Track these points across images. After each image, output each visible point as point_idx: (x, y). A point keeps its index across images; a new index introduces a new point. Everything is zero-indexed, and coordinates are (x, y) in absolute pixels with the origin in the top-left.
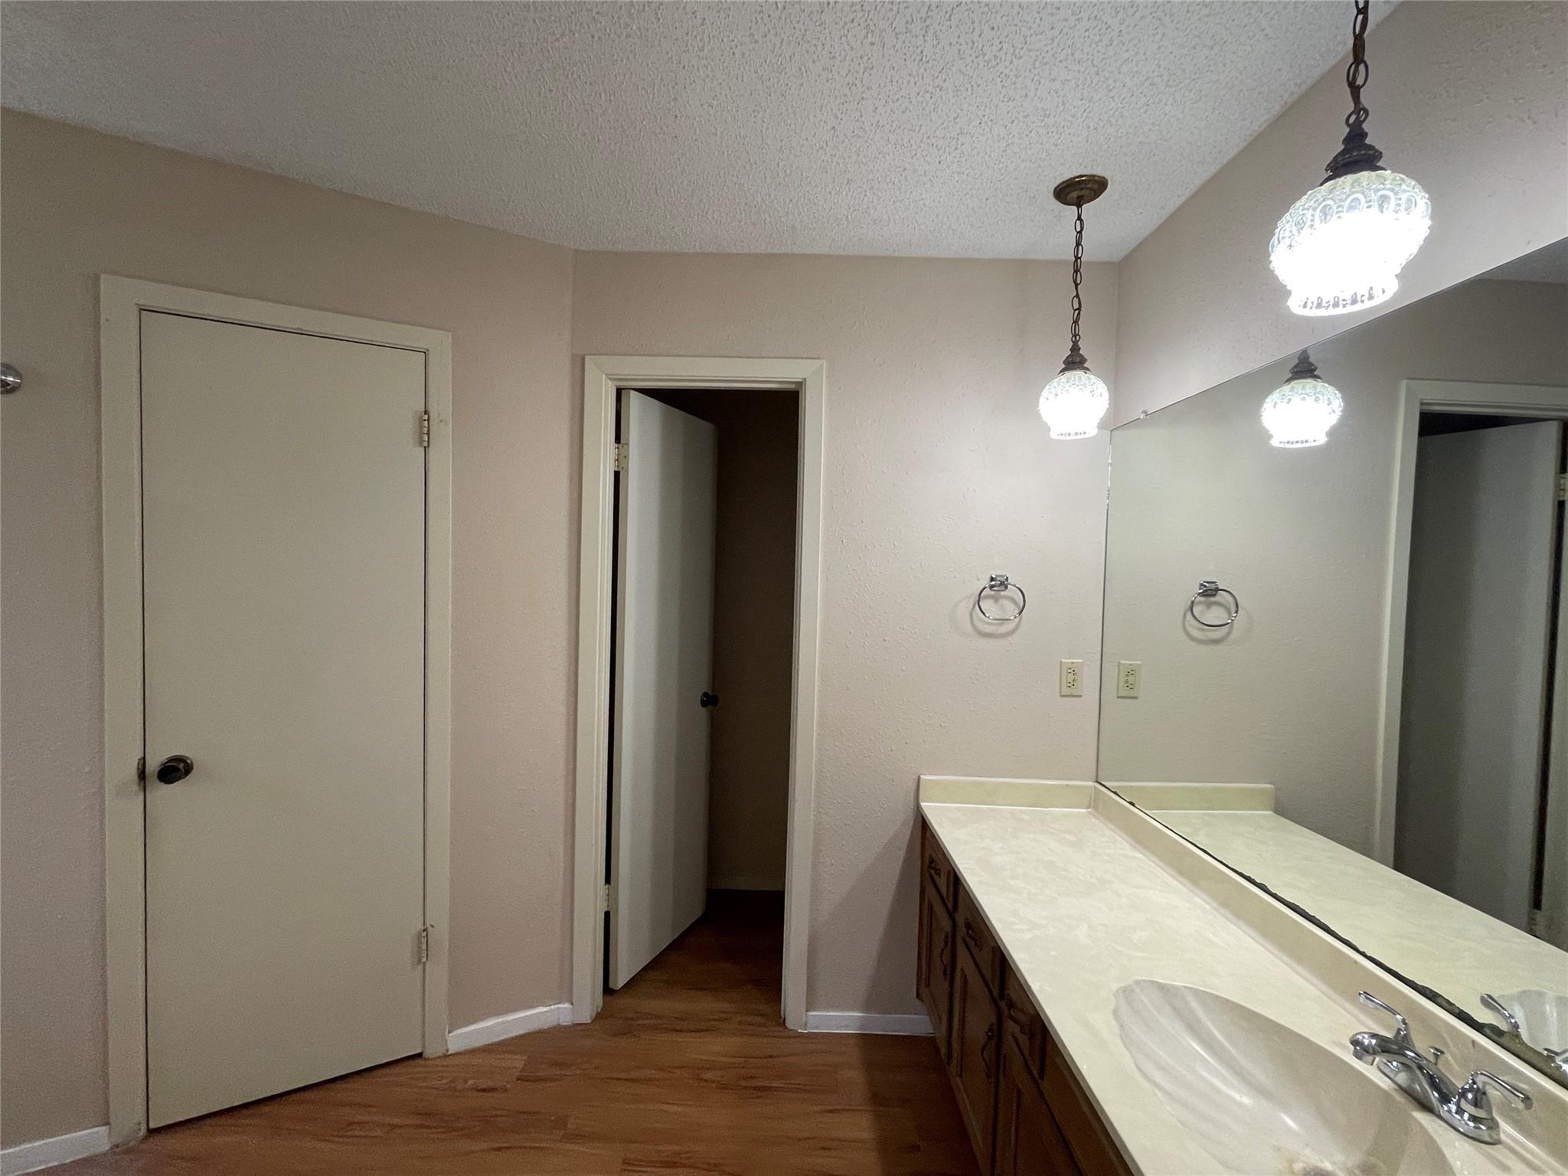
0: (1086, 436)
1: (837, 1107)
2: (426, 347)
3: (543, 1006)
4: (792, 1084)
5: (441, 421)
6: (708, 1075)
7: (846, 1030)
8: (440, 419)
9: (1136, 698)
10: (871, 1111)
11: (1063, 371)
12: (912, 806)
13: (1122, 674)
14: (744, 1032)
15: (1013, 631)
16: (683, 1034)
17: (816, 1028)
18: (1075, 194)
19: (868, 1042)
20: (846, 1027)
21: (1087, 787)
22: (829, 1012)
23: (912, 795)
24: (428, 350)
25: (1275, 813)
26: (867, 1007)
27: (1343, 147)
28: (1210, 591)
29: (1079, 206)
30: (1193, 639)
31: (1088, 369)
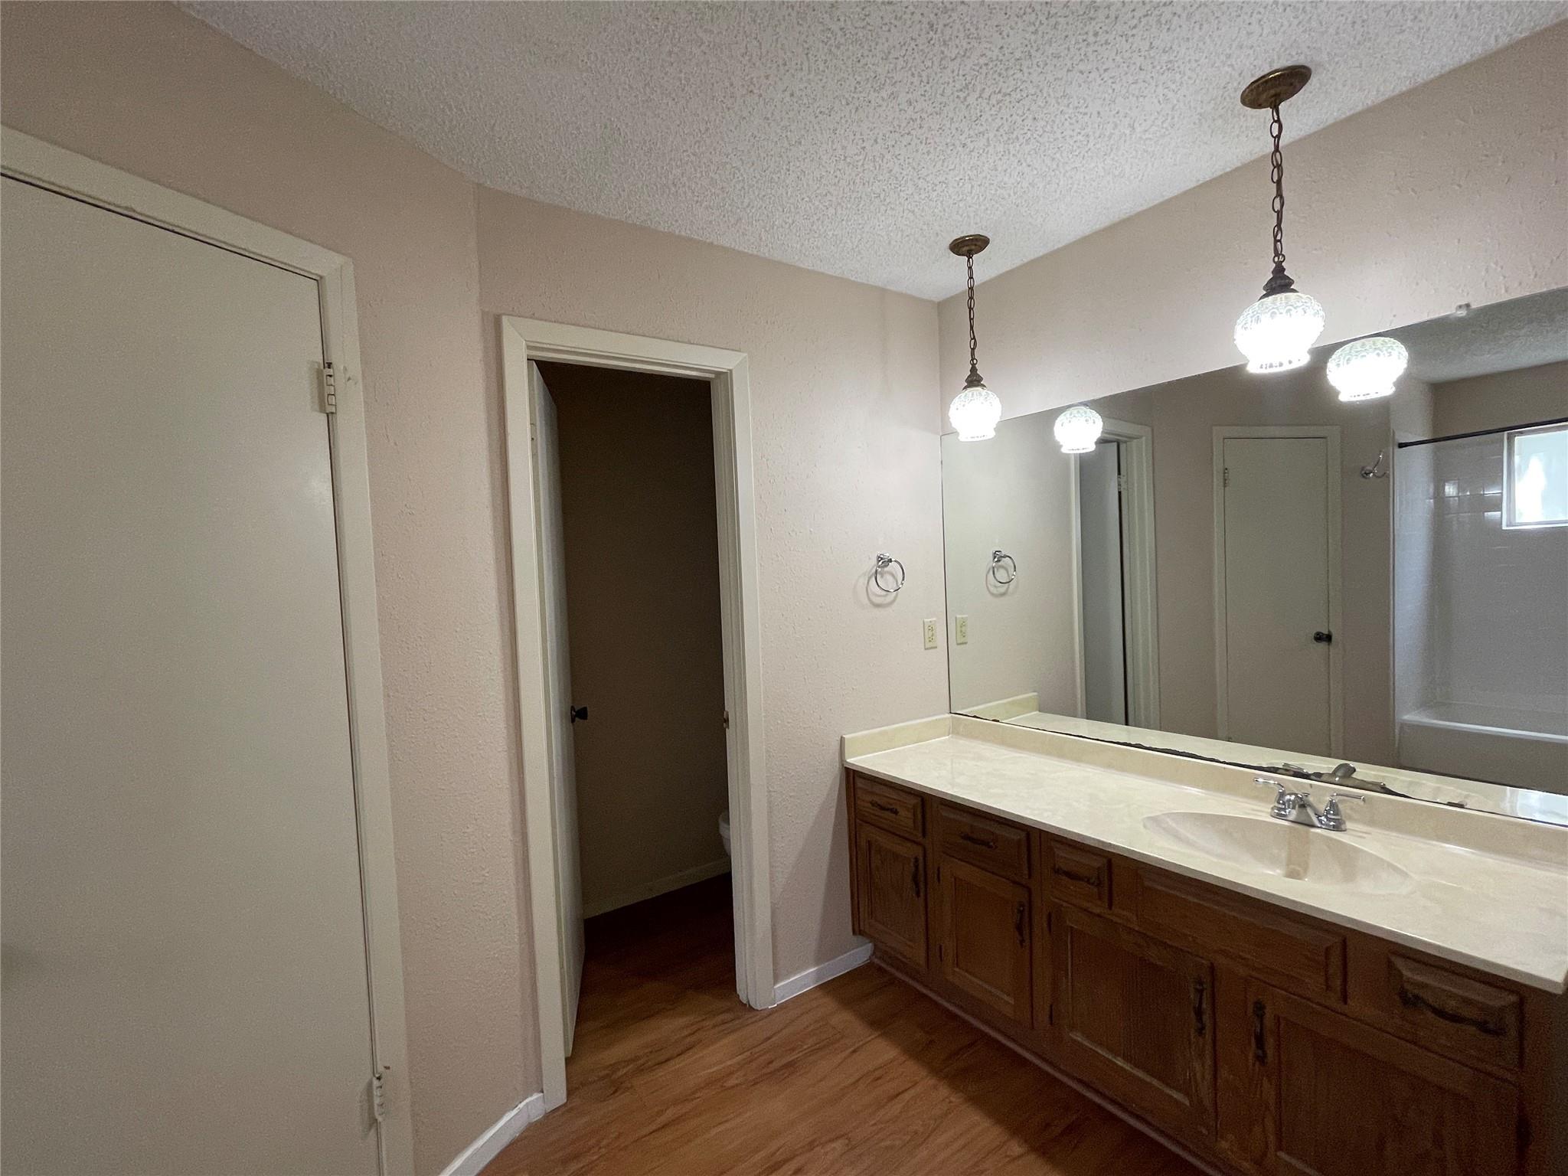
0: (985, 438)
1: (857, 1045)
2: (320, 273)
3: (509, 1111)
4: (805, 1049)
5: (349, 379)
6: (732, 1082)
7: (806, 988)
8: (347, 376)
9: (966, 643)
10: (879, 1036)
11: (965, 388)
12: (837, 765)
13: (959, 626)
14: (726, 1032)
15: (894, 601)
16: (672, 1063)
17: (783, 998)
18: (966, 249)
19: (833, 987)
20: (805, 986)
21: (945, 719)
22: (789, 978)
23: (837, 754)
24: (321, 277)
25: (1040, 711)
26: (818, 961)
27: (1272, 276)
28: (998, 557)
29: (970, 257)
30: (992, 594)
31: (984, 386)
